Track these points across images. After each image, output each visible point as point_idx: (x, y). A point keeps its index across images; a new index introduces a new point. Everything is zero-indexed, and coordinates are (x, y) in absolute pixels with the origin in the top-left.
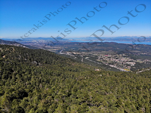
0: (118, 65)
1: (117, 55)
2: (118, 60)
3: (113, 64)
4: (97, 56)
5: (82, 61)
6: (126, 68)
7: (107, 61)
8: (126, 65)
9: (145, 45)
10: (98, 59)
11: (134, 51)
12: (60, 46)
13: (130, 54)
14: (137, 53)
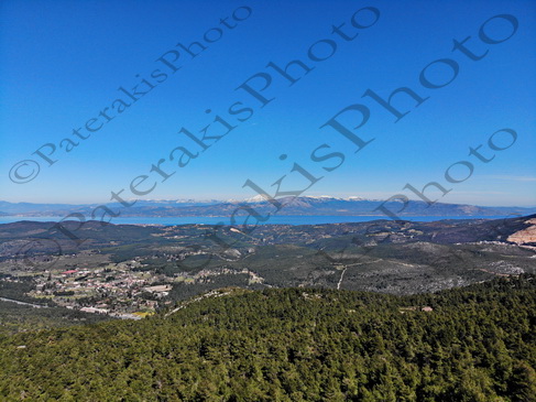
0: (113, 302)
1: (112, 266)
2: (114, 282)
3: (93, 301)
4: (30, 278)
6: (142, 307)
7: (71, 293)
8: (141, 299)
9: (200, 226)
10: (34, 288)
11: (167, 248)
13: (154, 257)
14: (176, 254)
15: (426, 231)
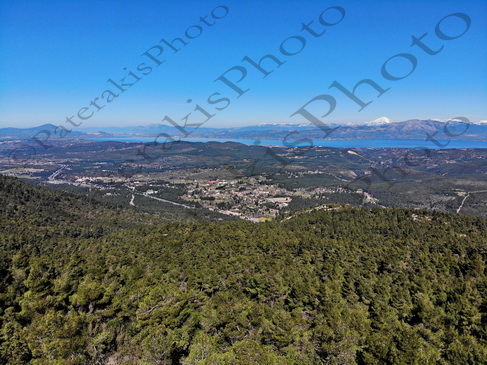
0: (244, 208)
1: (244, 179)
2: (245, 192)
3: (229, 208)
4: (183, 185)
5: (131, 203)
7: (213, 199)
8: (265, 207)
9: (319, 148)
10: (186, 193)
11: (288, 167)
12: (50, 157)
13: (278, 174)
14: (296, 172)
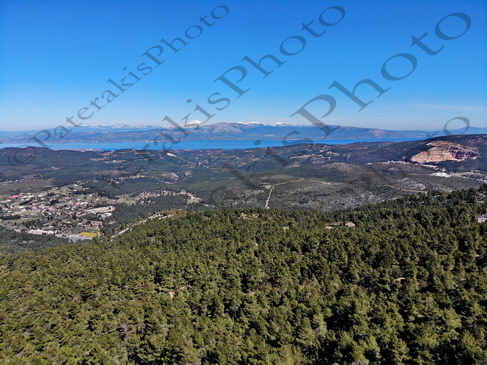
0: (60, 224)
1: (54, 190)
2: (58, 205)
3: (40, 225)
6: (88, 227)
7: (18, 217)
8: (85, 221)
9: (137, 151)
11: (106, 172)
13: (95, 181)
14: (116, 177)
15: (342, 153)
